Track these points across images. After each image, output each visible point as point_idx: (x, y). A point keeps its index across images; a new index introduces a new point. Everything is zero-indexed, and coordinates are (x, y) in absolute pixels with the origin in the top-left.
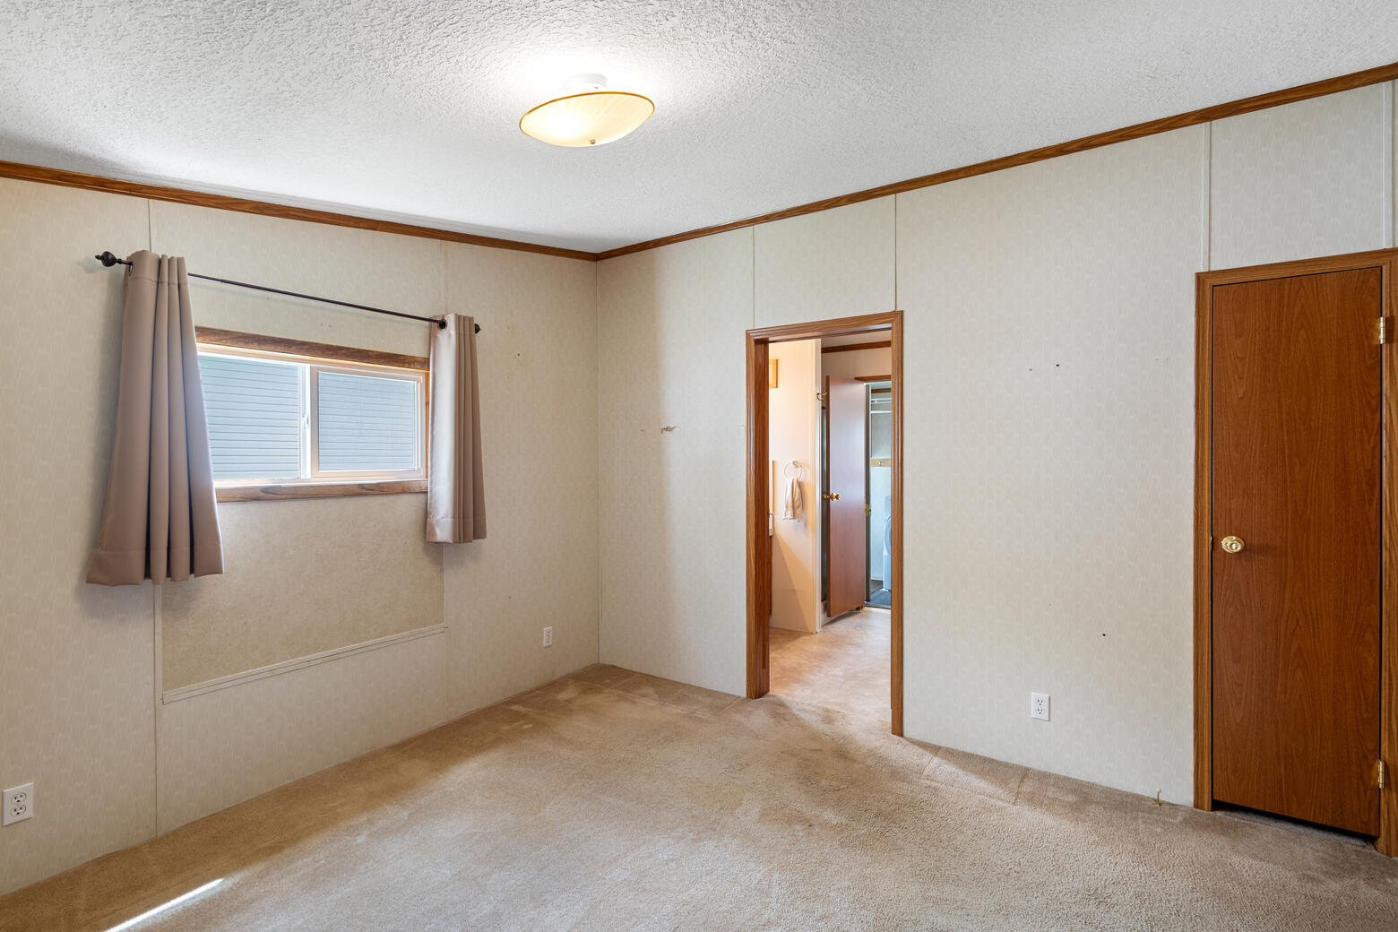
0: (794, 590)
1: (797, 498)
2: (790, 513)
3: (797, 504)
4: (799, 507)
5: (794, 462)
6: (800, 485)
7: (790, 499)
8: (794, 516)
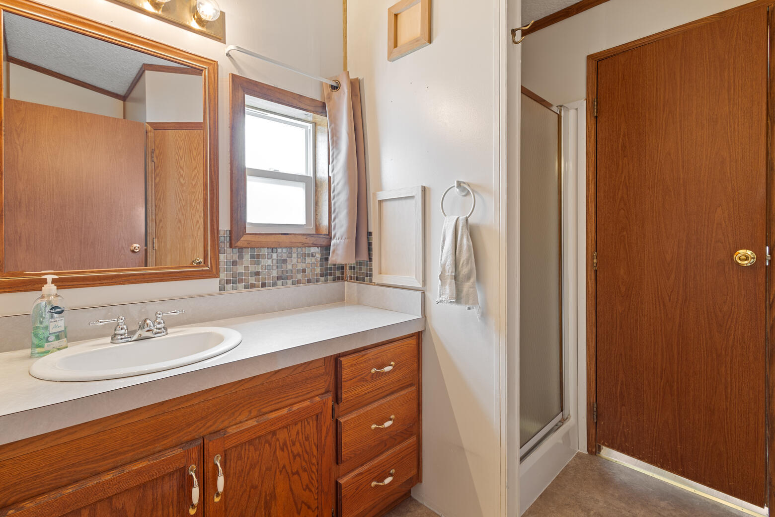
0: (461, 448)
1: (464, 256)
2: (449, 289)
3: (464, 271)
4: (468, 277)
5: (459, 184)
6: (473, 232)
7: (450, 262)
8: (458, 298)
